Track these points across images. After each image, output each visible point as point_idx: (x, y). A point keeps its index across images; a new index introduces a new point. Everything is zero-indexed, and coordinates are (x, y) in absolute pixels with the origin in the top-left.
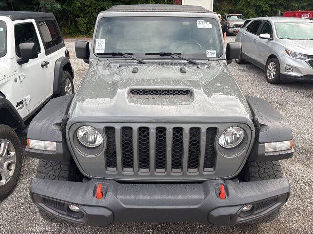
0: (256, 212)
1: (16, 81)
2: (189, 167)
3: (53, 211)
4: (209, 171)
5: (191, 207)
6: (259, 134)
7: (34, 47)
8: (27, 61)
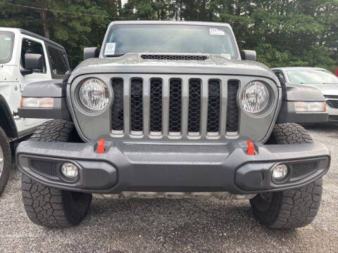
0: (291, 180)
1: (16, 89)
2: (208, 131)
3: (41, 178)
4: (232, 135)
5: (213, 163)
6: (286, 94)
7: (41, 58)
8: (31, 73)
